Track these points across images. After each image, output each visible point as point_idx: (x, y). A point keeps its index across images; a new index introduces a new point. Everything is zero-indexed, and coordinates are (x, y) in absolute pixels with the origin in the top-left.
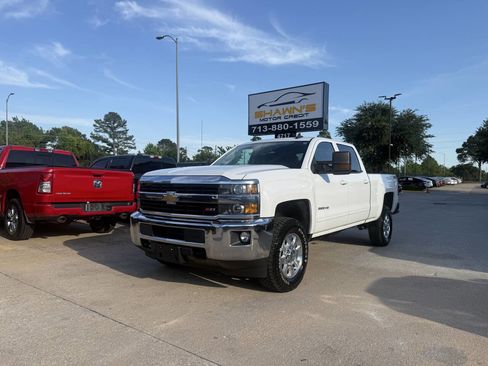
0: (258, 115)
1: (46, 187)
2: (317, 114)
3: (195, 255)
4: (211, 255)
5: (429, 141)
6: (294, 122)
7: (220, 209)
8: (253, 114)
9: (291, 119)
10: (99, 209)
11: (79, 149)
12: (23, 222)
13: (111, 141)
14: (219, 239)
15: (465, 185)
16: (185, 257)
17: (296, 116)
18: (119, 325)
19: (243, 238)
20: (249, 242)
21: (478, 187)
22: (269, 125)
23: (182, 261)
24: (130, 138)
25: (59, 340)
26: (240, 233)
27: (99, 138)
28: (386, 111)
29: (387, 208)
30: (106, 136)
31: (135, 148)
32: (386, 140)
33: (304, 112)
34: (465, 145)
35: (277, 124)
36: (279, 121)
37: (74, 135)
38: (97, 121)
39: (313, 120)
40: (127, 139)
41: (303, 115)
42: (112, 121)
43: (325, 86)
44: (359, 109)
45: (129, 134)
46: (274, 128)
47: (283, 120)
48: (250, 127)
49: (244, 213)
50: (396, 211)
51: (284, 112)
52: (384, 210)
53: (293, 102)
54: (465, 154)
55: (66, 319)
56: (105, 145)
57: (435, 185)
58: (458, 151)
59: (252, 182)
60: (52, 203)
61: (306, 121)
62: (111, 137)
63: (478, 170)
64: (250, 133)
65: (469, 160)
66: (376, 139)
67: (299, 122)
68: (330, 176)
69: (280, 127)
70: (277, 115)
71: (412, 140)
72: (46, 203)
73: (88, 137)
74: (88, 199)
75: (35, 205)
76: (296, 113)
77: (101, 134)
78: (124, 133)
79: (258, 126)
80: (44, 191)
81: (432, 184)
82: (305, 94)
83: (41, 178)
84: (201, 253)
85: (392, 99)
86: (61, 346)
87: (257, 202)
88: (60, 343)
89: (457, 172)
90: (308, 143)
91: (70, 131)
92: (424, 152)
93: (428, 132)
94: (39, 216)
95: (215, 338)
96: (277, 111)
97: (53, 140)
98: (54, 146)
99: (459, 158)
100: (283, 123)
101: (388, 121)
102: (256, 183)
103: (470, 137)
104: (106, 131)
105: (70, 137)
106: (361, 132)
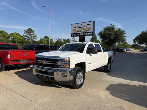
0: (74, 30)
1: (9, 56)
2: (91, 30)
3: (51, 79)
4: (56, 79)
5: (125, 38)
6: (85, 33)
7: (58, 66)
8: (72, 31)
9: (84, 32)
10: (25, 62)
11: (20, 39)
12: (2, 66)
13: (29, 37)
14: (58, 74)
15: (135, 50)
16: (48, 80)
17: (85, 31)
18: (30, 101)
19: (65, 75)
20: (67, 76)
21: (139, 51)
22: (77, 34)
23: (48, 81)
24: (35, 36)
25: (13, 106)
26: (64, 73)
27: (26, 36)
28: (112, 29)
29: (110, 61)
30: (28, 35)
31: (37, 39)
32: (112, 38)
33: (87, 30)
34: (136, 38)
35: (79, 33)
36: (80, 32)
37: (18, 35)
38: (25, 31)
39: (90, 32)
40: (34, 36)
41: (87, 31)
42: (30, 31)
43: (94, 22)
44: (104, 28)
45: (35, 35)
46: (78, 35)
47: (81, 32)
48: (71, 34)
49: (65, 67)
50: (113, 62)
51: (82, 30)
52: (108, 62)
53: (84, 27)
54: (136, 41)
55: (15, 99)
56: (28, 38)
57: (126, 51)
58: (134, 40)
59: (68, 58)
60: (11, 61)
61: (88, 32)
62: (29, 36)
63: (139, 46)
64: (71, 36)
65: (137, 43)
66: (109, 37)
67: (86, 33)
68: (92, 54)
69: (80, 34)
70: (80, 31)
71: (120, 37)
72: (9, 61)
73: (22, 36)
74: (22, 59)
75: (6, 61)
76: (85, 30)
77: (26, 35)
78: (34, 34)
79: (74, 34)
80: (8, 57)
81: (125, 50)
82: (88, 25)
83: (7, 53)
84: (53, 79)
85: (114, 25)
86: (13, 108)
87: (69, 64)
88: (13, 107)
89: (133, 46)
90: (86, 44)
91: (17, 34)
92: (123, 41)
93: (124, 35)
94: (7, 65)
95: (57, 104)
96: (80, 29)
97: (12, 36)
98: (12, 39)
99: (134, 42)
100: (81, 33)
101: (113, 32)
102: (69, 58)
103: (137, 36)
104: (28, 34)
105: (17, 36)
106: (105, 35)
